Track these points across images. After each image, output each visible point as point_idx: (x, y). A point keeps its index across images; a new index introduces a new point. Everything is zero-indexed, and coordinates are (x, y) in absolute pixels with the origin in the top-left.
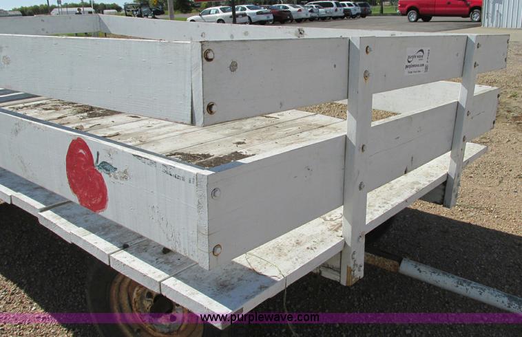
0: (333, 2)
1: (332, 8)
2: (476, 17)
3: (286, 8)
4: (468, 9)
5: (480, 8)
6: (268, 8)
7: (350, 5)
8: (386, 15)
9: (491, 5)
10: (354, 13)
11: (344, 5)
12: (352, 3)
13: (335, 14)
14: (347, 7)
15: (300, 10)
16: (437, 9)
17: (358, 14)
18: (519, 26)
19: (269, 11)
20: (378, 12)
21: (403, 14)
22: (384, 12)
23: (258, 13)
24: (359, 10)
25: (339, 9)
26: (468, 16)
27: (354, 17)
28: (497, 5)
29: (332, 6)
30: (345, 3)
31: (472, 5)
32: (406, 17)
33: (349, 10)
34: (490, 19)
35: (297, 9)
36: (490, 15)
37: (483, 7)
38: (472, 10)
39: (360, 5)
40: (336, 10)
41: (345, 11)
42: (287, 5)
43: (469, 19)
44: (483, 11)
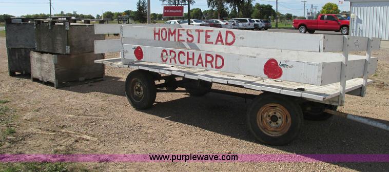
0: (247, 19)
1: (247, 23)
2: (345, 31)
3: (217, 22)
4: (339, 26)
5: (348, 26)
6: (206, 22)
7: (257, 21)
8: (279, 28)
9: (355, 25)
10: (260, 27)
11: (254, 21)
12: (259, 20)
13: (249, 27)
14: (256, 23)
15: (227, 24)
16: (319, 26)
17: (263, 27)
18: (387, 39)
19: (207, 23)
20: (275, 27)
21: (296, 28)
22: (278, 27)
23: (201, 25)
24: (263, 25)
25: (251, 23)
26: (339, 31)
27: (260, 29)
28: (359, 24)
29: (247, 21)
30: (255, 20)
31: (342, 24)
32: (298, 30)
33: (258, 24)
34: (355, 33)
35: (225, 23)
36: (355, 31)
37: (350, 26)
38: (342, 27)
39: (265, 22)
40: (249, 24)
41: (255, 25)
42: (218, 20)
43: (340, 33)
44: (350, 28)
